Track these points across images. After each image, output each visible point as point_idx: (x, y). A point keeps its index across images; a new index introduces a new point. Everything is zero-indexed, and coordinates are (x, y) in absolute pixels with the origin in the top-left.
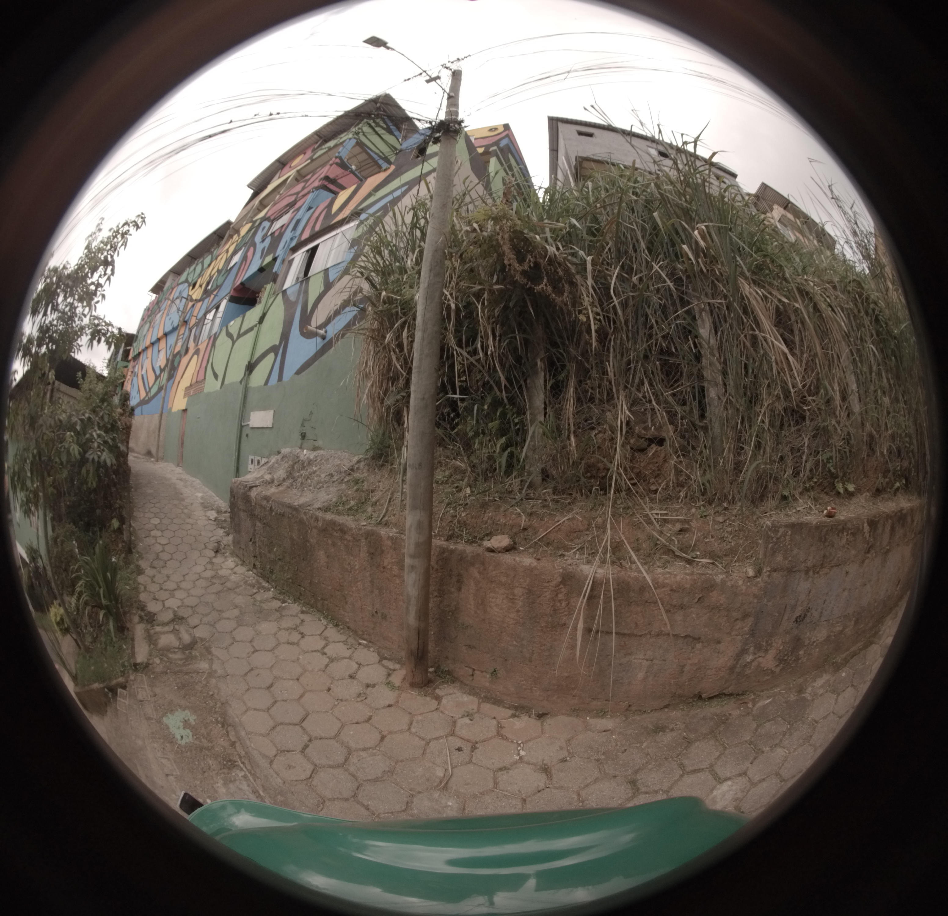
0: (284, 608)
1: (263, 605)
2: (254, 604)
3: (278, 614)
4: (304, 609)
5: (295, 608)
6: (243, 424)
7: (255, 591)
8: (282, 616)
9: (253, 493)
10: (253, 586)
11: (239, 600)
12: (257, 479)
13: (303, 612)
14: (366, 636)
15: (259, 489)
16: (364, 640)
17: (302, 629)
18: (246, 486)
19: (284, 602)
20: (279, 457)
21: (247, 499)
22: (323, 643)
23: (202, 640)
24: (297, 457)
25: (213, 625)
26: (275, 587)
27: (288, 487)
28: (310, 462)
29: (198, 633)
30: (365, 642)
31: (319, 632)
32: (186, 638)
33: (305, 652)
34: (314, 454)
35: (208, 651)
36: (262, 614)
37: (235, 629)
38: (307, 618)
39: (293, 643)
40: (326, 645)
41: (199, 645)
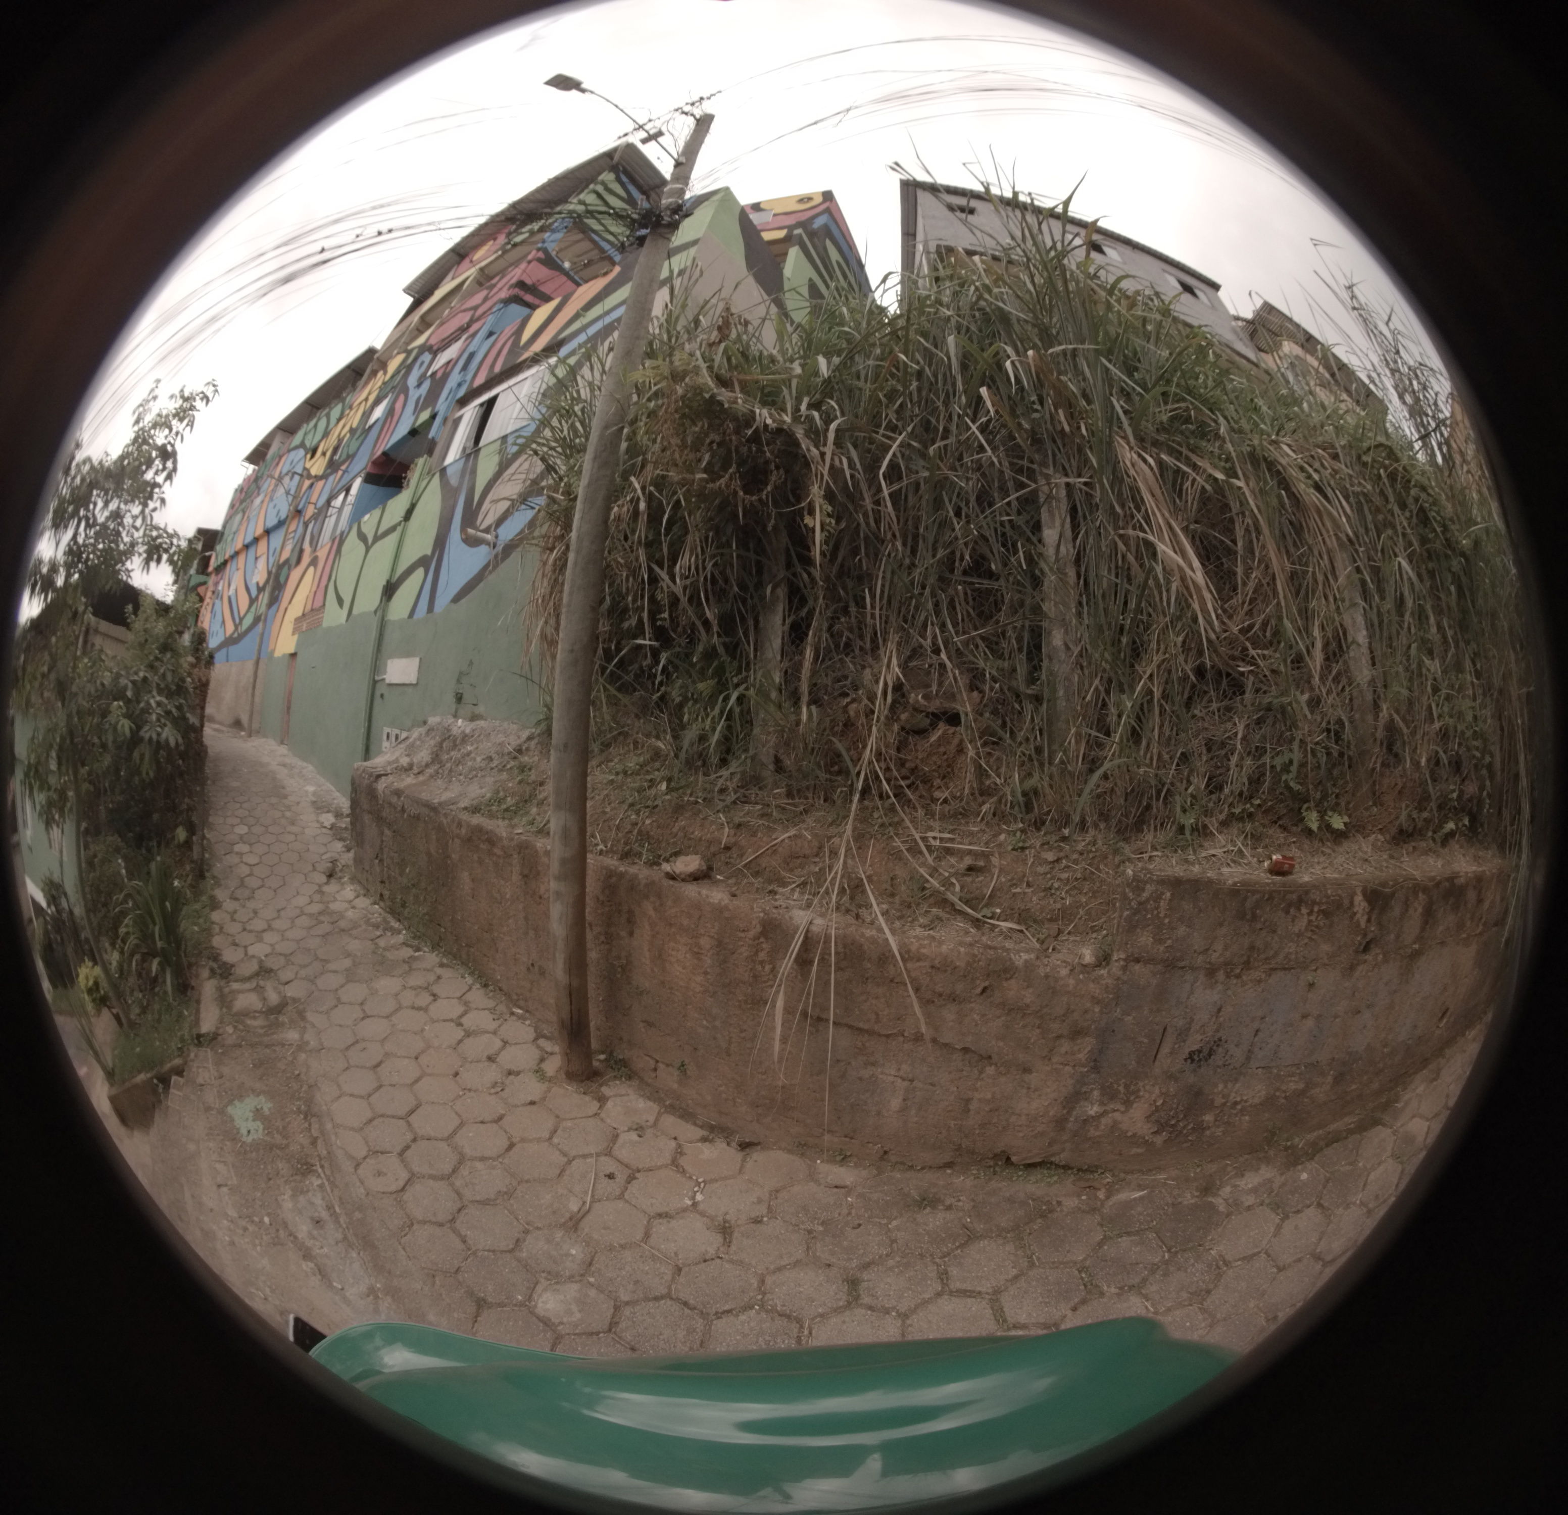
0: (416, 959)
1: (387, 954)
2: (374, 952)
3: (406, 967)
4: (445, 961)
5: (431, 958)
6: (377, 678)
7: (378, 933)
8: (411, 969)
9: (381, 785)
10: (376, 926)
11: (354, 946)
12: (389, 763)
13: (442, 965)
14: (522, 1003)
15: (391, 778)
16: (520, 1008)
17: (436, 989)
18: (371, 775)
19: (418, 949)
20: (423, 730)
21: (372, 793)
22: (461, 1009)
23: (295, 1000)
24: (449, 730)
25: (312, 980)
26: (408, 929)
27: (432, 776)
28: (465, 738)
29: (291, 992)
30: (520, 1011)
31: (458, 994)
32: (273, 998)
33: (434, 1021)
34: (473, 725)
35: (301, 1015)
36: (383, 966)
37: (342, 986)
38: (446, 973)
39: (419, 1009)
40: (465, 1013)
41: (290, 1008)
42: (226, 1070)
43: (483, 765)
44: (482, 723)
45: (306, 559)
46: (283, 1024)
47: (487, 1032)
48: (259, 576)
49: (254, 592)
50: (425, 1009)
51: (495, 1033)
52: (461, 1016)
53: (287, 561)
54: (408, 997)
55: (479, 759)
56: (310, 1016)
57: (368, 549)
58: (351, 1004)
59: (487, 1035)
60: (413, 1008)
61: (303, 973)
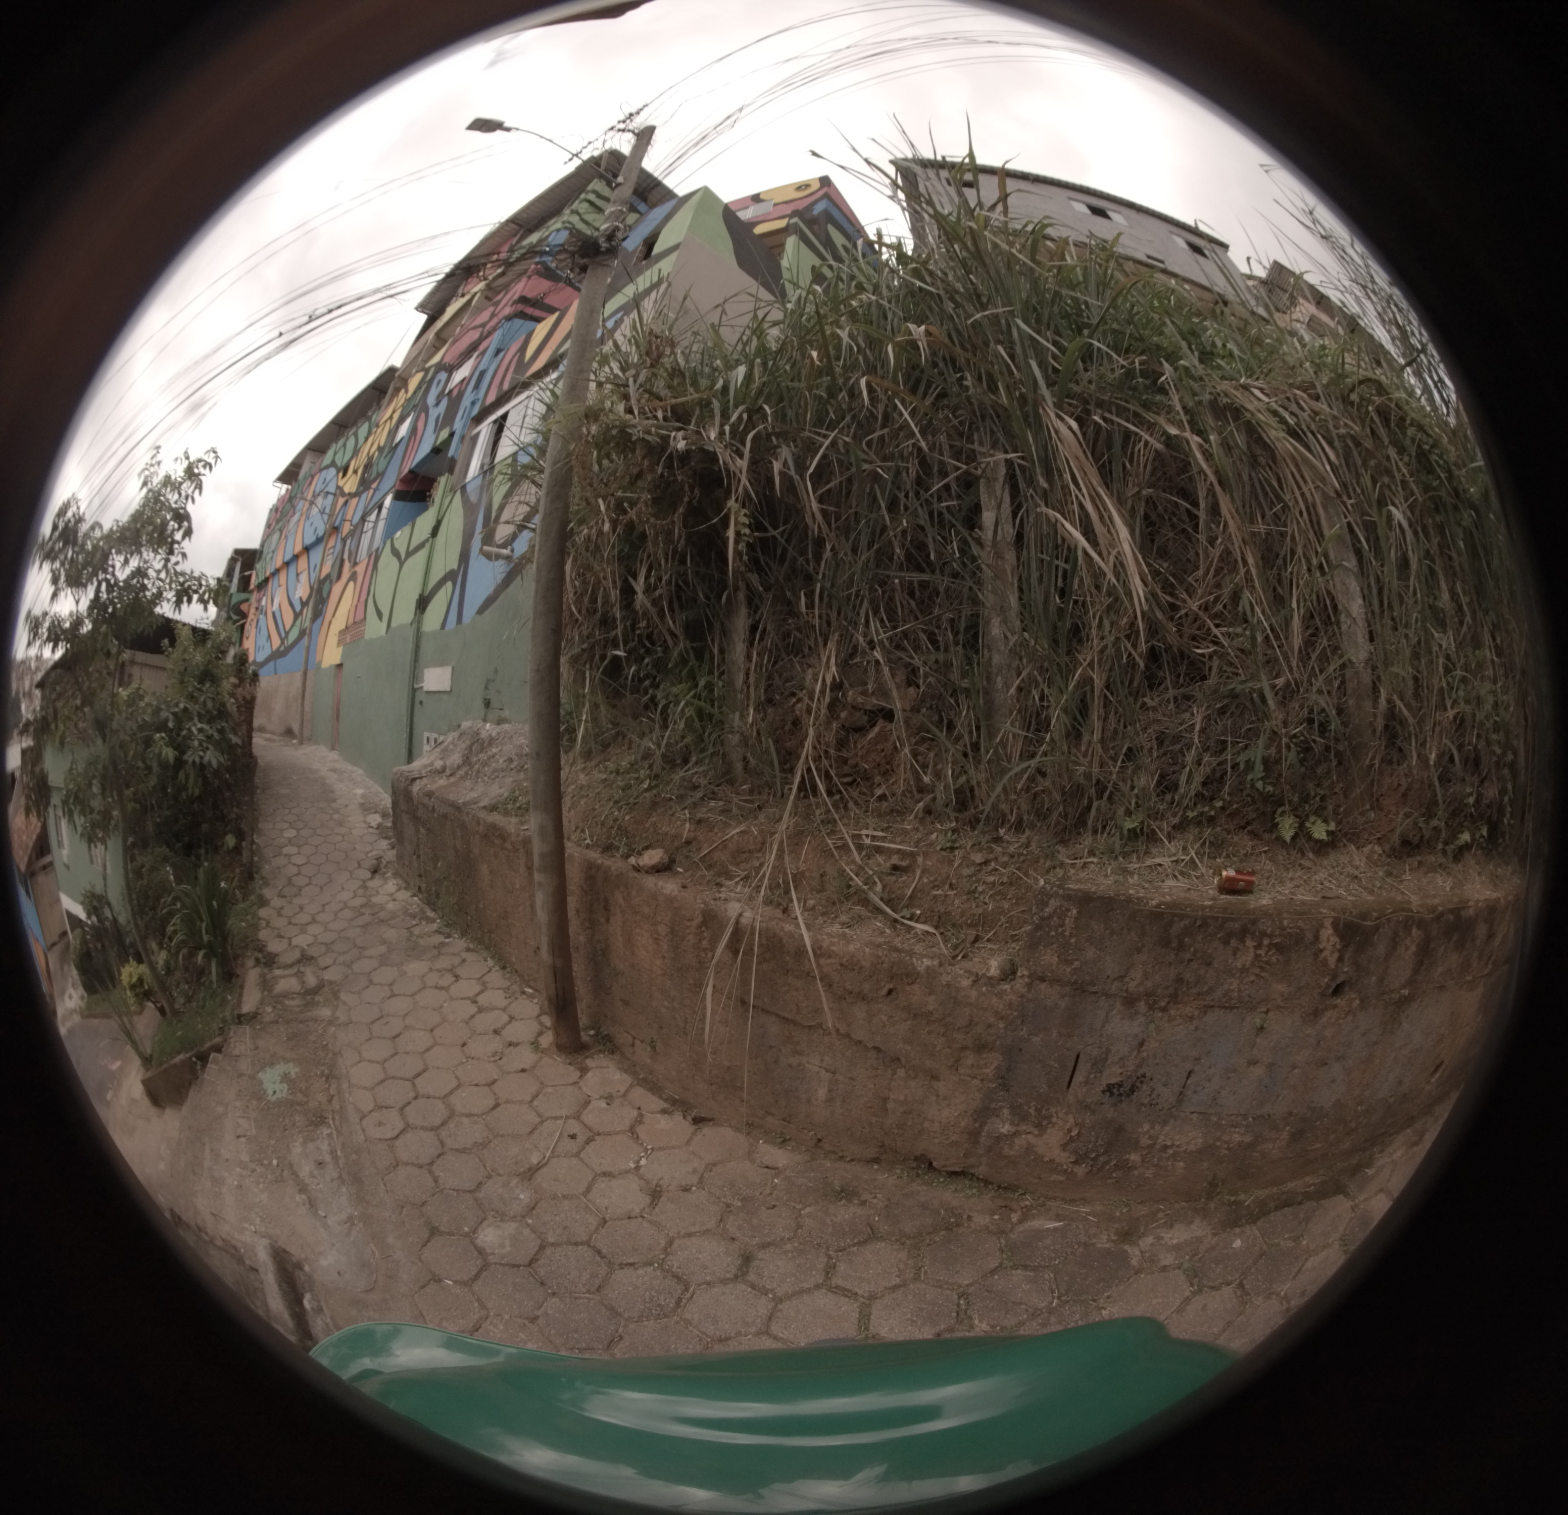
0: (447, 944)
1: (420, 941)
2: (409, 940)
3: (435, 952)
4: (471, 946)
5: (459, 944)
6: (416, 686)
7: (414, 923)
8: (440, 954)
9: (416, 788)
10: (413, 916)
11: (391, 934)
12: (425, 766)
13: (468, 950)
14: (532, 983)
15: (425, 781)
16: (531, 987)
17: (459, 971)
18: (407, 778)
19: (449, 936)
20: (456, 734)
21: (408, 796)
22: (478, 988)
23: (331, 982)
24: (478, 734)
25: (348, 965)
26: (441, 918)
27: (462, 778)
28: (491, 741)
29: (327, 976)
30: (530, 991)
31: (478, 976)
32: (312, 981)
33: (452, 999)
34: (498, 729)
35: (336, 995)
36: (414, 951)
37: (375, 969)
38: (470, 957)
39: (441, 988)
40: (482, 992)
41: (326, 989)
42: (261, 1043)
43: (504, 766)
44: (506, 726)
45: (346, 574)
46: (318, 1003)
47: (498, 1009)
48: (302, 591)
49: (298, 607)
50: (446, 989)
51: (504, 1009)
52: (478, 995)
53: (328, 576)
54: (432, 979)
55: (501, 761)
56: (343, 996)
57: (401, 564)
58: (381, 984)
59: (497, 1012)
60: (436, 987)
61: (341, 959)
